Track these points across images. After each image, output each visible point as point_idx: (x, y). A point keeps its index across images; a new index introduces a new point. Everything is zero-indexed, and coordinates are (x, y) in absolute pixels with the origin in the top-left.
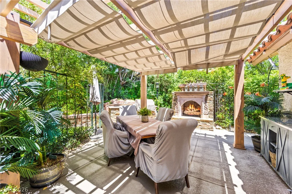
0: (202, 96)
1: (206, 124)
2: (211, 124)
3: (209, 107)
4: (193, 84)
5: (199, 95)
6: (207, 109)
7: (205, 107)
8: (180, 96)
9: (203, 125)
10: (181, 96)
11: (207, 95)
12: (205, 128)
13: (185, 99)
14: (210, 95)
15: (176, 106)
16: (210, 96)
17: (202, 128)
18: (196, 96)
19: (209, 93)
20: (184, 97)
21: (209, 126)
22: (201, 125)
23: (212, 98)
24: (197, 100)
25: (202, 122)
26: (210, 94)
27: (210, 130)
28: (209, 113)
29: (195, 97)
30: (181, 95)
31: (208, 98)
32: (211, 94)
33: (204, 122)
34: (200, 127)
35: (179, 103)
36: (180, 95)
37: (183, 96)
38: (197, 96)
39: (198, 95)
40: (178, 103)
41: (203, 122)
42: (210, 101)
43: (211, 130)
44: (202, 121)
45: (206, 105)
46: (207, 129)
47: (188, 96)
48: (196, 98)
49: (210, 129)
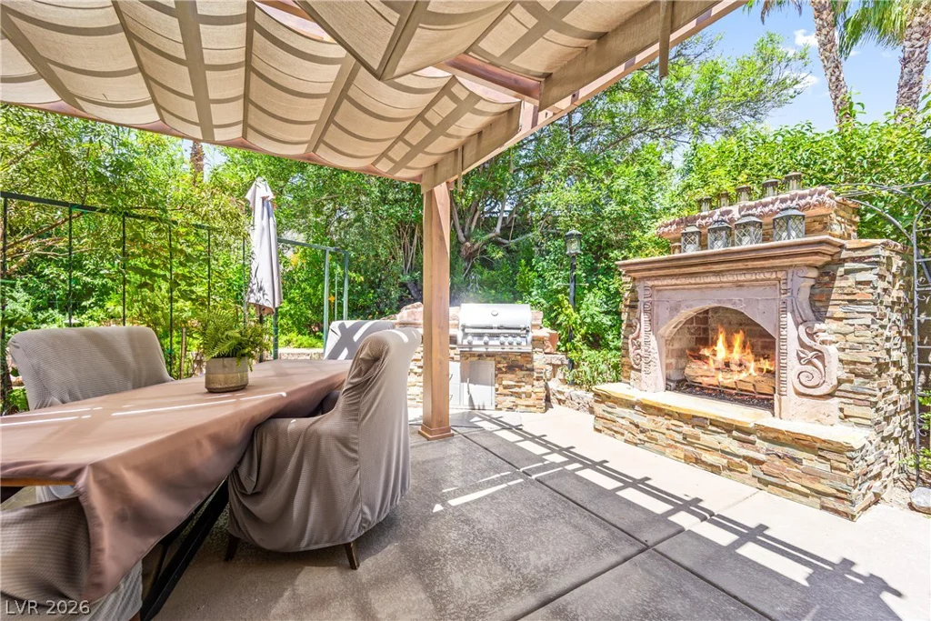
0: (781, 275)
1: (793, 459)
2: (832, 468)
3: (842, 344)
4: (735, 209)
5: (763, 269)
6: (820, 356)
7: (802, 344)
8: (650, 283)
9: (778, 462)
10: (656, 283)
11: (828, 264)
12: (790, 485)
13: (678, 296)
14: (849, 265)
15: (635, 335)
16: (848, 272)
17: (767, 484)
18: (742, 278)
19: (844, 254)
20: (675, 288)
21: (817, 476)
22: (759, 462)
23: (868, 283)
24: (749, 302)
25: (765, 439)
26: (853, 260)
27: (823, 508)
28: (846, 386)
29: (739, 285)
30: (657, 277)
31: (837, 283)
32: (860, 260)
33: (782, 444)
34: (756, 470)
35: (644, 318)
36: (649, 278)
37: (665, 282)
38: (748, 277)
39: (754, 269)
40: (639, 320)
41: (775, 441)
42: (852, 307)
43: (836, 512)
44: (772, 435)
45: (811, 335)
46: (806, 495)
47: (693, 281)
48: (744, 293)
49: (830, 502)
